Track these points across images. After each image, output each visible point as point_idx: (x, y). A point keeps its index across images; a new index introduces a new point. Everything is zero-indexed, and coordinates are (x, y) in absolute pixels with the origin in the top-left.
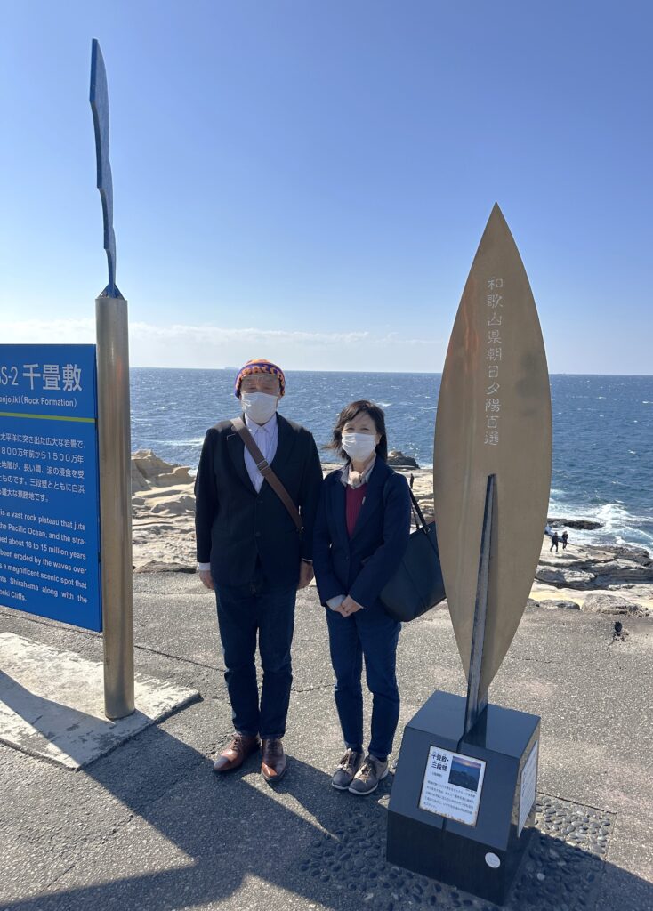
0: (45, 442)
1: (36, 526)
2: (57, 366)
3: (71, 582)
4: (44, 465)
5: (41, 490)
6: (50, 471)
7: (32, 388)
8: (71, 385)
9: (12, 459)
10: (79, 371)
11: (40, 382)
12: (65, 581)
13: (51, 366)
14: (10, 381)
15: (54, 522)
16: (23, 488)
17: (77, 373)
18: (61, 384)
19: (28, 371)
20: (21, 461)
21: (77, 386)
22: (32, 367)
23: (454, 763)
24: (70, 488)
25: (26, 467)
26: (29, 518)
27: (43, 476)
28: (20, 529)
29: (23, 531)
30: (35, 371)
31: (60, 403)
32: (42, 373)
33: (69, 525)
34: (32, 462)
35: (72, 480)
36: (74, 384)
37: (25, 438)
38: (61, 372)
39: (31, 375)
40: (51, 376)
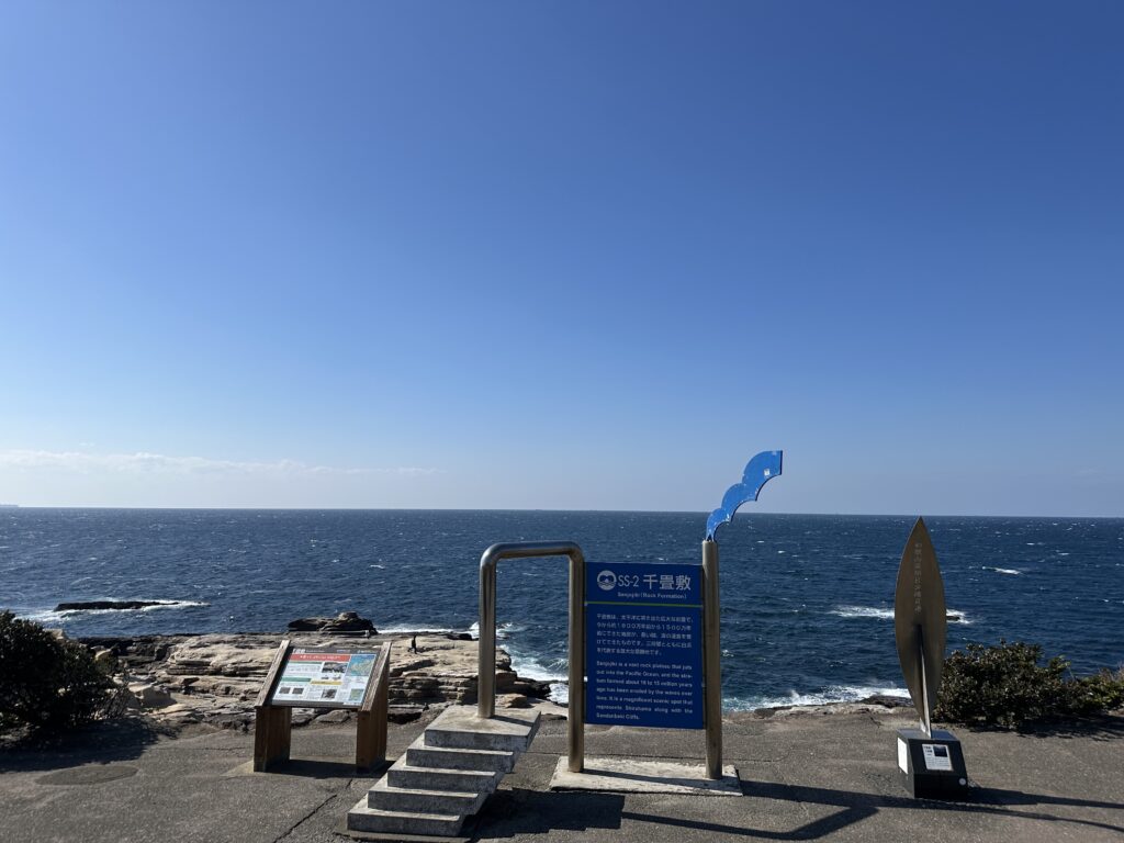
0: (660, 619)
1: (649, 670)
2: (672, 576)
3: (679, 702)
4: (659, 633)
5: (655, 648)
6: (664, 636)
7: (650, 588)
8: (682, 587)
9: (631, 630)
11: (657, 586)
12: (674, 702)
13: (667, 576)
14: (631, 585)
15: (668, 667)
16: (640, 647)
17: (688, 580)
18: (675, 586)
19: (647, 578)
20: (639, 631)
21: (688, 587)
22: (650, 576)
23: (935, 748)
25: (643, 635)
26: (643, 665)
27: (659, 639)
28: (637, 673)
29: (639, 674)
30: (653, 578)
31: (673, 596)
32: (659, 579)
33: (679, 667)
34: (648, 632)
35: (681, 641)
36: (685, 586)
37: (643, 618)
38: (675, 579)
39: (650, 581)
40: (666, 581)
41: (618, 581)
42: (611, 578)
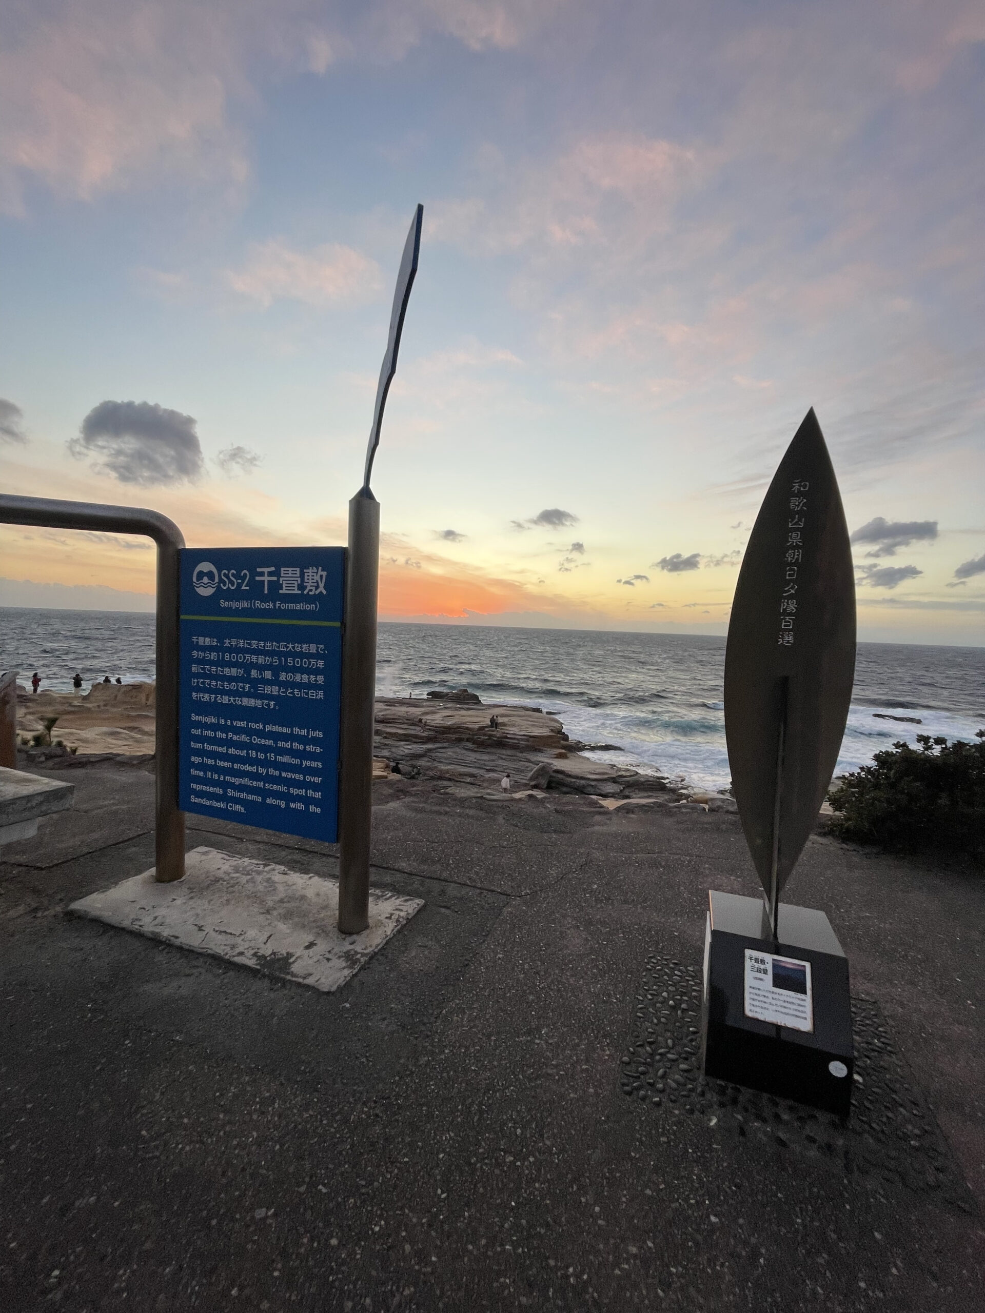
0: (278, 647)
1: (261, 734)
2: (298, 569)
3: (302, 792)
4: (276, 671)
5: (270, 697)
6: (283, 676)
7: (266, 592)
8: (314, 588)
9: (236, 665)
10: (324, 574)
11: (275, 586)
12: (294, 791)
13: (290, 569)
14: (239, 585)
15: (285, 730)
16: (248, 695)
17: (321, 576)
18: (302, 587)
19: (262, 574)
20: (248, 667)
21: (322, 589)
22: (266, 570)
23: (775, 965)
24: (307, 694)
25: (254, 673)
26: (254, 726)
27: (275, 682)
28: (244, 738)
29: (247, 739)
30: (271, 574)
31: (299, 607)
32: (279, 576)
33: (304, 732)
34: (261, 668)
35: (309, 686)
36: (317, 587)
37: (254, 644)
38: (302, 575)
39: (266, 578)
40: (289, 579)
41: (221, 581)
42: (210, 575)
